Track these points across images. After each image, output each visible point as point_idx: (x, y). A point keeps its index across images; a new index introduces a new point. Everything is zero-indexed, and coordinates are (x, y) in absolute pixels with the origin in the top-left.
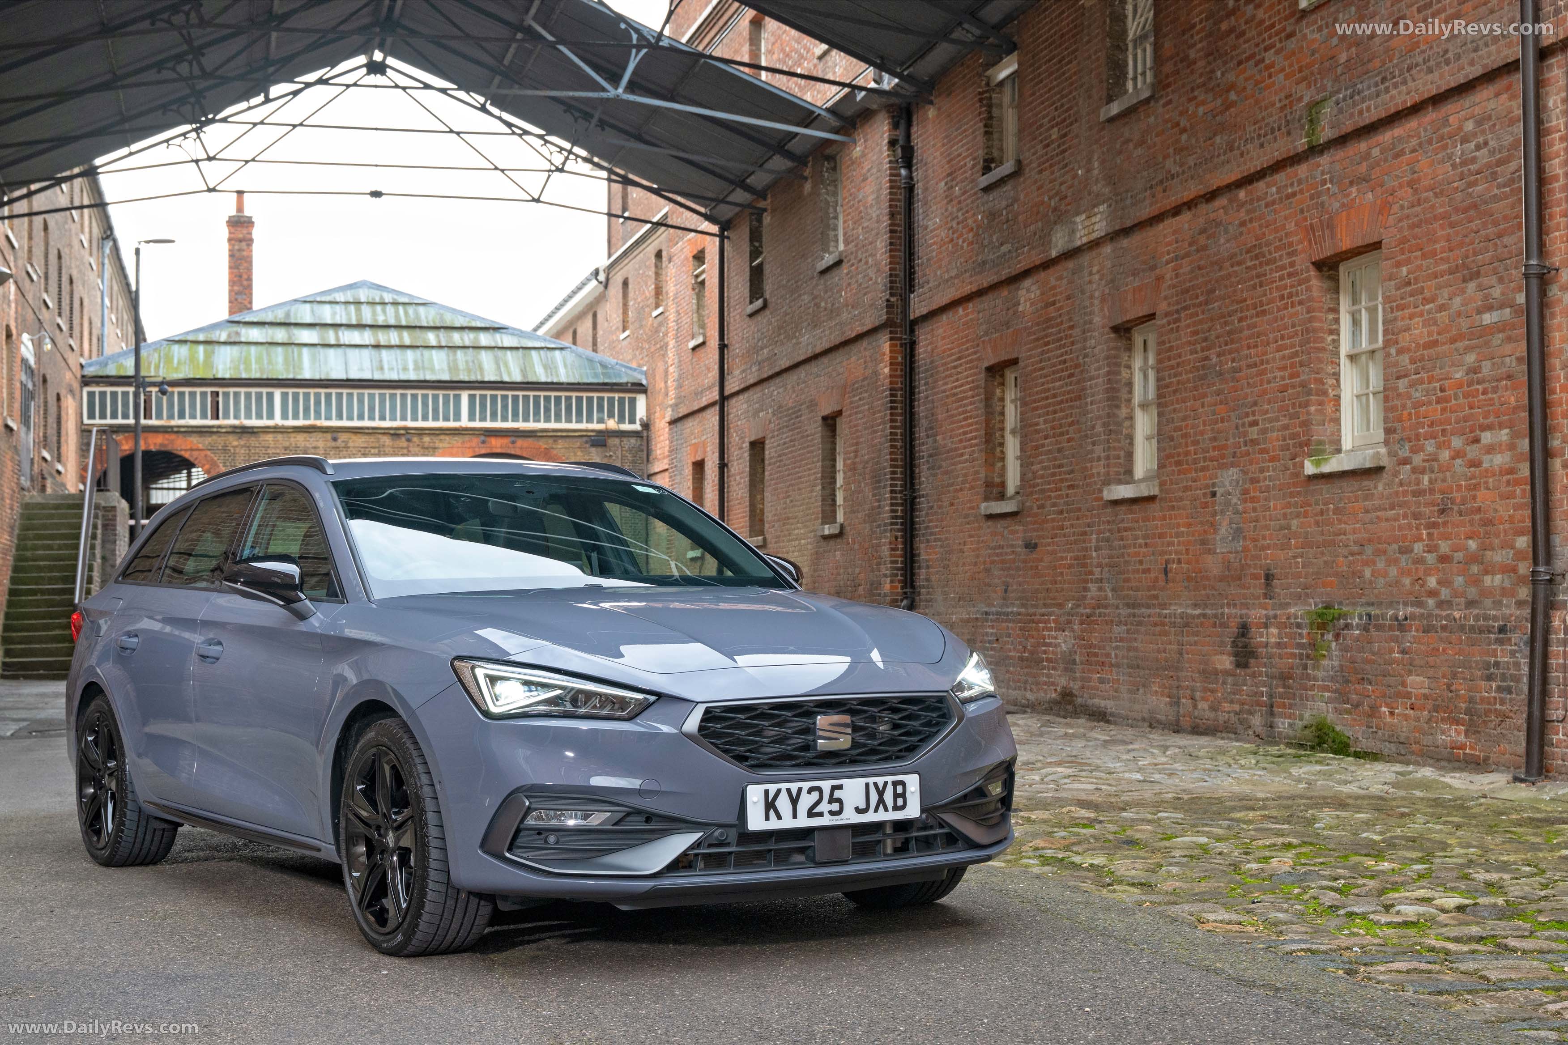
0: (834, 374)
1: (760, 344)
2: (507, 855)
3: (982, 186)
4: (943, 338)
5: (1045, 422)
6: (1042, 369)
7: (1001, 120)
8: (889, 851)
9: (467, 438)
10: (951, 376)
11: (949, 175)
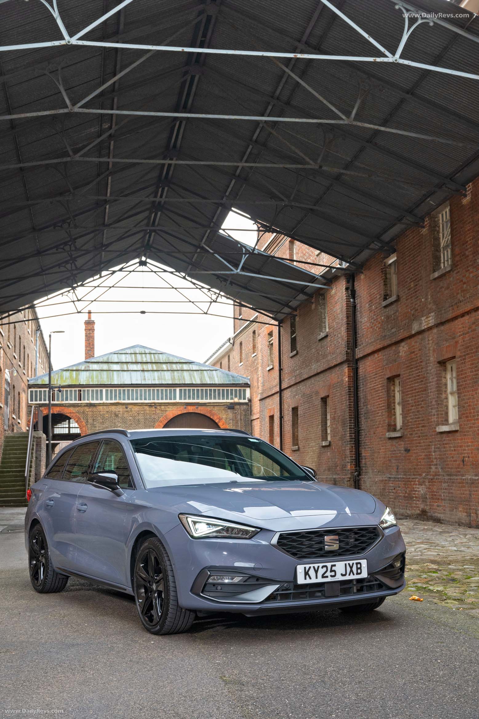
0: (326, 381)
1: (295, 368)
2: (201, 594)
3: (383, 305)
4: (369, 366)
5: (412, 400)
6: (410, 378)
7: (390, 279)
8: (355, 591)
9: (179, 406)
10: (373, 381)
11: (370, 301)
